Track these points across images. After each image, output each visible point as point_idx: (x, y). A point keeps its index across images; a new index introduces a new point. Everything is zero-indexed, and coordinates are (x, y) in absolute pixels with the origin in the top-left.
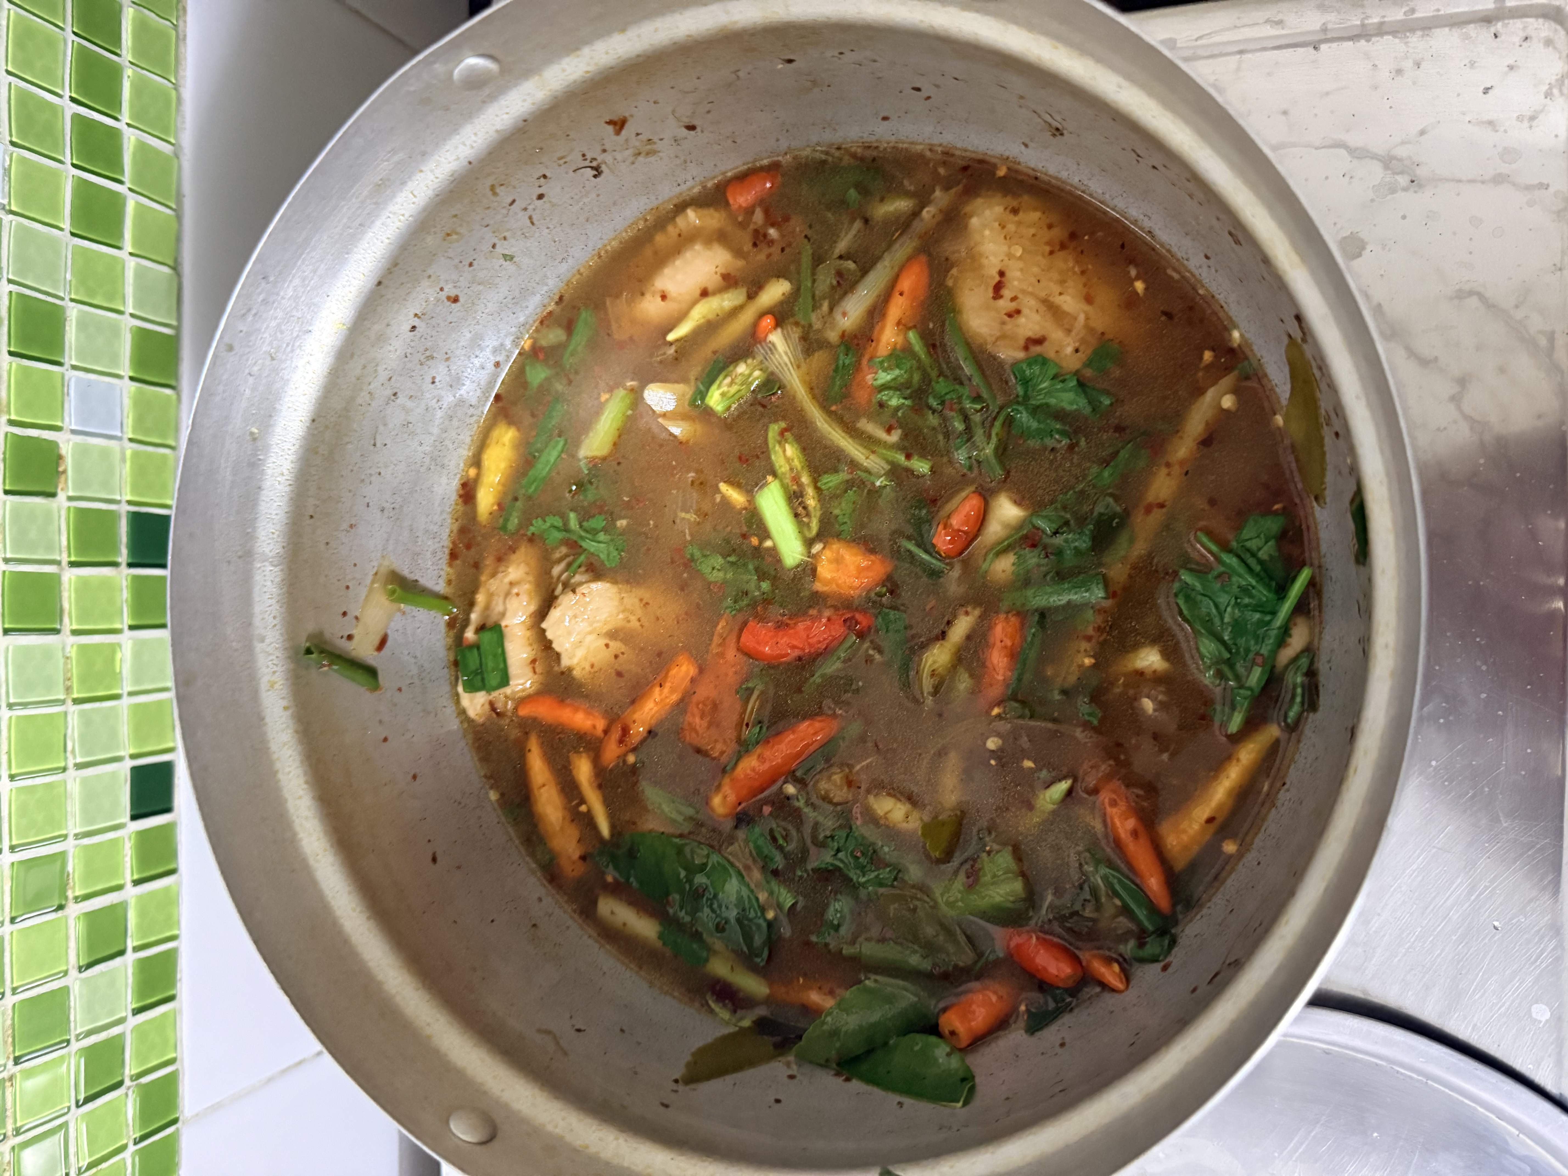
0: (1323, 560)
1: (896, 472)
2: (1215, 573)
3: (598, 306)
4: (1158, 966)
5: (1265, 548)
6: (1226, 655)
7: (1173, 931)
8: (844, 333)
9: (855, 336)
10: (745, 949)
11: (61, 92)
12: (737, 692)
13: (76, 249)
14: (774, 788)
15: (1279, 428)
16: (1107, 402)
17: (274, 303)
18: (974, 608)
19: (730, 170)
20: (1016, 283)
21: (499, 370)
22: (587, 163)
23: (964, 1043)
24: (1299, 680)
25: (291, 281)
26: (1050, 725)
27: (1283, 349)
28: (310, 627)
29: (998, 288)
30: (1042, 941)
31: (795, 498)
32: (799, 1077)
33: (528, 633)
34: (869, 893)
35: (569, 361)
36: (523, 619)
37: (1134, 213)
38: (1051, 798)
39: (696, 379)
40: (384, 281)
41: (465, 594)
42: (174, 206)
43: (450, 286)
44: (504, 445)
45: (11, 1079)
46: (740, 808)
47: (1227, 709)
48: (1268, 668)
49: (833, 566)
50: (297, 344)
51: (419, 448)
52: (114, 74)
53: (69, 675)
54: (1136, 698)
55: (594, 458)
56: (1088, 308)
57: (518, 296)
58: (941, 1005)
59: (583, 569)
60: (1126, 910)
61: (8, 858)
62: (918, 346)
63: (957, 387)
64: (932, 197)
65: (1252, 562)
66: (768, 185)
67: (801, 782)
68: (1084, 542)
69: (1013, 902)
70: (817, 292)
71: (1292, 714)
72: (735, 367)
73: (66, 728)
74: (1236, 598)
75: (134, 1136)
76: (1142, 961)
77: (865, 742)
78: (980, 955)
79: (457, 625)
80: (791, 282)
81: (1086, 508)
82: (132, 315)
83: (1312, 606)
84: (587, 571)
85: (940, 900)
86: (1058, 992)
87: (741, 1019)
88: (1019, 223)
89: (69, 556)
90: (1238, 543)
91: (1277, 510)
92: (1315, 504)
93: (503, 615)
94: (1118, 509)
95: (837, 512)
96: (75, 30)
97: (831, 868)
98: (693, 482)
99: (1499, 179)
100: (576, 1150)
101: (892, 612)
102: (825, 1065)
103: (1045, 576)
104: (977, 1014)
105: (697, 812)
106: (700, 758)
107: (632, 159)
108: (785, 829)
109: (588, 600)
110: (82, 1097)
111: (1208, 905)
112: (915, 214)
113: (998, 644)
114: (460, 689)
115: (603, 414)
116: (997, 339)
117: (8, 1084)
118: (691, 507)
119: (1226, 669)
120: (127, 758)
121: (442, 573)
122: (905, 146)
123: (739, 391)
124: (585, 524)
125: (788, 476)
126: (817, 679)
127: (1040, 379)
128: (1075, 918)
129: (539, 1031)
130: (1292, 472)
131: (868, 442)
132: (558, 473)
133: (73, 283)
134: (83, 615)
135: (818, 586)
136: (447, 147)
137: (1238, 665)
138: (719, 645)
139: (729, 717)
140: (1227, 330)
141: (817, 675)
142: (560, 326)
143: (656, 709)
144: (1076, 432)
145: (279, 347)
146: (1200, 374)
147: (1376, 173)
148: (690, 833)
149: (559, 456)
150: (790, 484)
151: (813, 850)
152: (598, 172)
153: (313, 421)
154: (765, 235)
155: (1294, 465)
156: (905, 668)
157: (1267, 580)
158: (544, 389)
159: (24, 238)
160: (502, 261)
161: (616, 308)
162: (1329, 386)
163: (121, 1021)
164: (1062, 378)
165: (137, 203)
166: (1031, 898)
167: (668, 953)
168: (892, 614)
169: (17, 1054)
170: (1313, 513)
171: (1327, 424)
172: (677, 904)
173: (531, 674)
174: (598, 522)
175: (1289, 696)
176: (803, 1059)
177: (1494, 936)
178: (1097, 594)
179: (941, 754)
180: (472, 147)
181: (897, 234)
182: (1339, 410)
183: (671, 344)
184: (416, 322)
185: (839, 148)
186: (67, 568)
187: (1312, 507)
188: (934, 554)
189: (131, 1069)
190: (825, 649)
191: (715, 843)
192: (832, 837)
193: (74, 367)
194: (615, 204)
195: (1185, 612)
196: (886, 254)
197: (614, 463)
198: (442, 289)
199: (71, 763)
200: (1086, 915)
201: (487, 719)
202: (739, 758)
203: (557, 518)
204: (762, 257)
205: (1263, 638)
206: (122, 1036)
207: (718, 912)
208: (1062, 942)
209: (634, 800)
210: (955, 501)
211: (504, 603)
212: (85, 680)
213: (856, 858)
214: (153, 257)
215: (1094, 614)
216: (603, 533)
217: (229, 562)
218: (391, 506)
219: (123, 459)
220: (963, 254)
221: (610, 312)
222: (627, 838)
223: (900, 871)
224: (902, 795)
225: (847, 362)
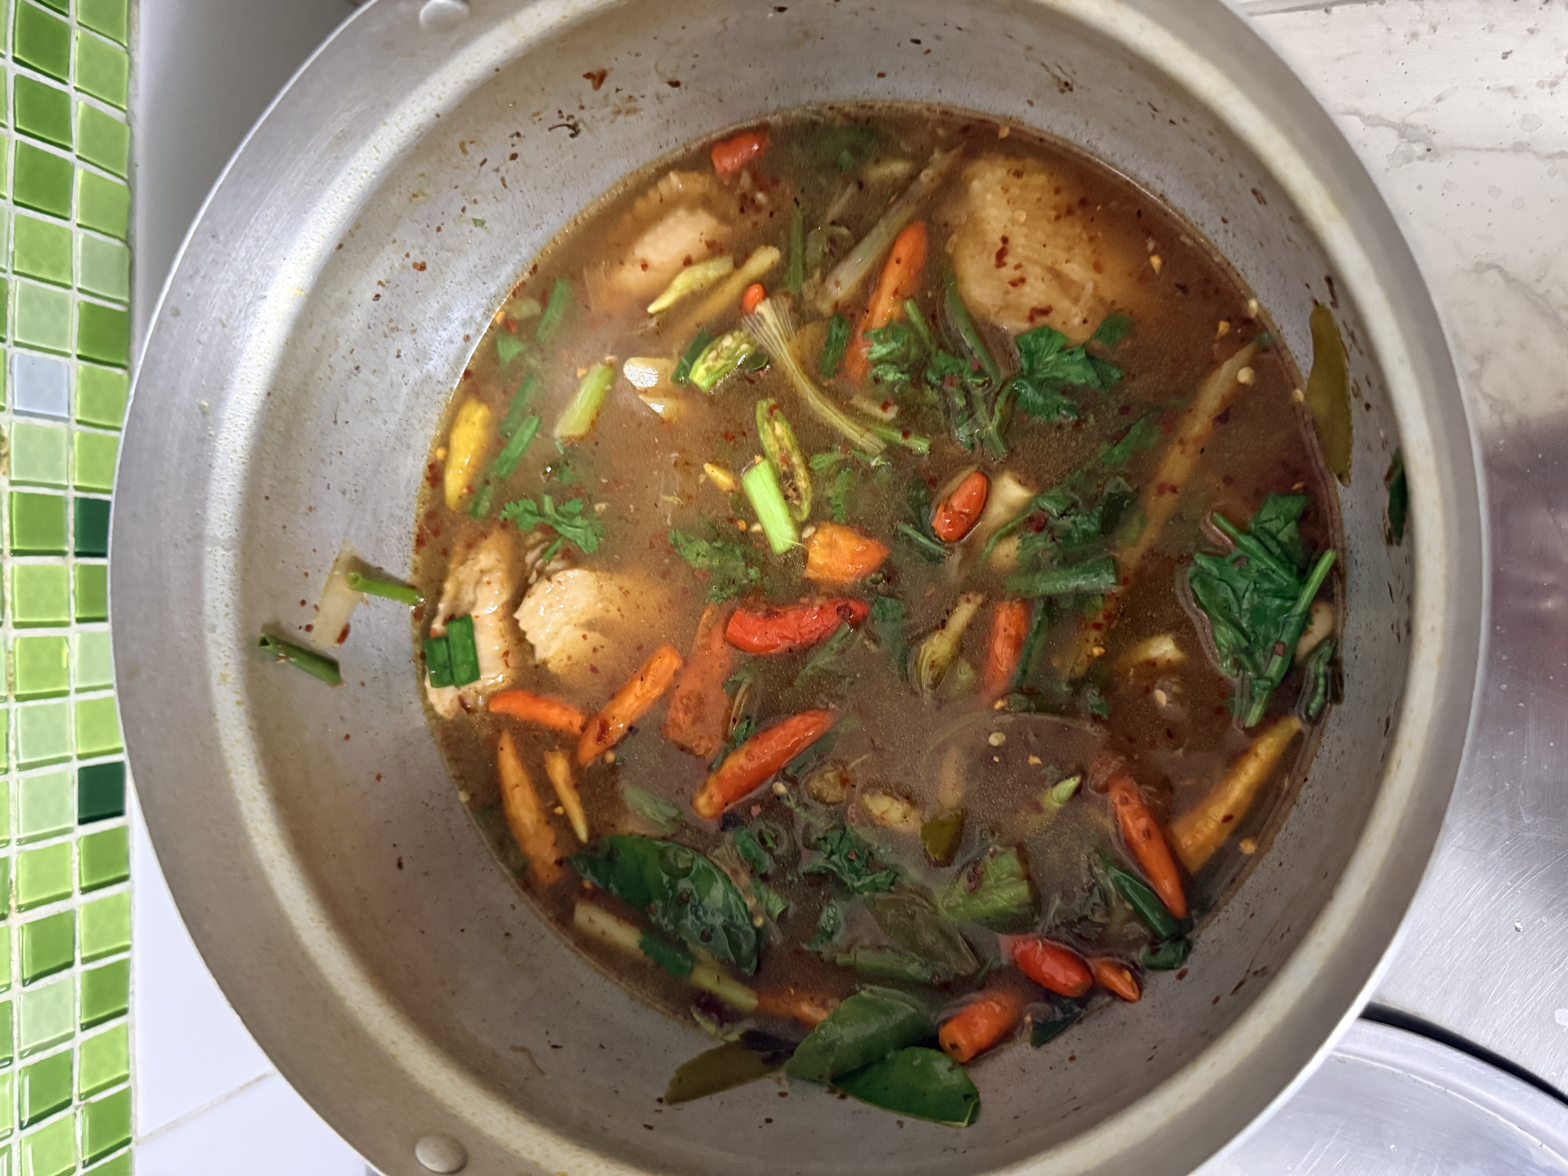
0: (1346, 542)
1: (893, 452)
2: (1233, 556)
3: (575, 277)
4: (1172, 974)
5: (1285, 530)
6: (1245, 643)
7: (1188, 936)
8: (837, 303)
9: (849, 307)
10: (732, 958)
11: (3, 51)
12: (723, 686)
13: (19, 218)
14: (764, 787)
15: (1300, 403)
16: (1116, 374)
17: (224, 264)
18: (976, 595)
19: (716, 131)
20: (1020, 250)
21: (469, 344)
22: (564, 121)
23: (965, 1058)
24: (1321, 669)
25: (243, 241)
26: (1057, 719)
27: (1308, 318)
28: (266, 617)
29: (1001, 255)
30: (1049, 948)
31: (784, 479)
32: (790, 1094)
33: (501, 625)
34: (866, 899)
35: (543, 335)
36: (494, 609)
37: (1145, 175)
38: (1058, 796)
39: (680, 353)
40: (345, 245)
41: (432, 580)
42: (126, 176)
43: (417, 251)
44: (474, 424)
46: (727, 809)
47: (1245, 702)
48: (1289, 657)
49: (824, 552)
50: (251, 310)
51: (384, 427)
52: (61, 36)
53: (12, 670)
54: (1148, 690)
55: (570, 438)
56: (1097, 277)
57: (489, 264)
58: (942, 1017)
59: (559, 556)
60: (1138, 915)
62: (915, 317)
63: (958, 360)
64: (930, 160)
65: (1271, 544)
66: (756, 147)
67: (792, 781)
68: (1093, 524)
69: (1017, 907)
70: (808, 260)
71: (1314, 706)
72: (721, 341)
73: (9, 726)
74: (1255, 583)
75: (84, 1159)
76: (1154, 968)
77: (860, 738)
78: (982, 962)
79: (424, 616)
80: (780, 249)
81: (1094, 490)
82: (80, 290)
83: (1335, 590)
84: (563, 558)
85: (940, 905)
86: (1065, 1001)
87: (728, 1033)
88: (1023, 188)
89: (12, 544)
90: (1256, 523)
91: (1297, 489)
92: (1338, 483)
93: (473, 604)
94: (1130, 489)
95: (830, 493)
97: (824, 872)
98: (676, 464)
99: (1519, 148)
101: (888, 600)
102: (817, 1081)
103: (1052, 560)
104: (980, 1025)
105: (680, 813)
106: (684, 755)
107: (611, 117)
108: (774, 830)
109: (564, 588)
110: (26, 1119)
111: (1226, 908)
112: (913, 177)
113: (1002, 633)
114: (427, 684)
115: (579, 390)
116: (1001, 309)
118: (675, 489)
119: (1243, 658)
120: (75, 758)
121: (408, 560)
122: (901, 105)
123: (726, 365)
124: (561, 508)
125: (777, 456)
126: (808, 671)
127: (1046, 352)
128: (1084, 923)
129: (514, 1048)
130: (1313, 449)
131: (864, 419)
132: (533, 454)
133: (16, 256)
134: (27, 607)
135: (810, 573)
136: (414, 98)
137: (1257, 655)
138: (703, 636)
139: (715, 715)
140: (1244, 299)
141: (809, 666)
142: (534, 297)
143: (636, 704)
144: (1084, 408)
145: (232, 313)
146: (1216, 346)
147: (1392, 139)
148: (673, 835)
149: (533, 436)
150: (780, 464)
151: (805, 852)
152: (575, 130)
153: (269, 394)
154: (753, 201)
155: (1315, 441)
156: (904, 660)
157: (1287, 564)
158: (516, 365)
160: (472, 226)
161: (594, 278)
163: (69, 1037)
164: (1069, 351)
165: (87, 173)
166: (1037, 902)
167: (650, 962)
168: (889, 602)
170: (1336, 494)
171: (1356, 396)
172: (660, 911)
173: (503, 667)
174: (576, 506)
175: (1310, 687)
176: (793, 1075)
177: (1515, 938)
178: (1106, 581)
179: (941, 750)
180: (440, 98)
181: (893, 199)
183: (651, 316)
184: (380, 290)
185: (831, 108)
186: (9, 557)
187: (1335, 486)
188: (933, 538)
189: (79, 1086)
190: (818, 639)
191: (700, 846)
192: (825, 839)
193: (17, 344)
194: (593, 166)
195: (1201, 598)
196: (881, 221)
197: (592, 443)
198: (407, 255)
199: (13, 765)
200: (1095, 920)
201: (457, 715)
202: (726, 756)
203: (531, 501)
204: (748, 224)
205: (1284, 625)
206: (70, 1053)
207: (704, 919)
208: (1070, 949)
209: (615, 801)
210: (956, 482)
211: (475, 592)
212: (29, 675)
213: (851, 861)
214: (103, 230)
215: (1104, 602)
216: (579, 518)
217: (176, 545)
218: (353, 489)
219: (71, 442)
220: (964, 219)
221: (587, 283)
222: (606, 840)
223: (897, 874)
224: (900, 794)
225: (840, 334)
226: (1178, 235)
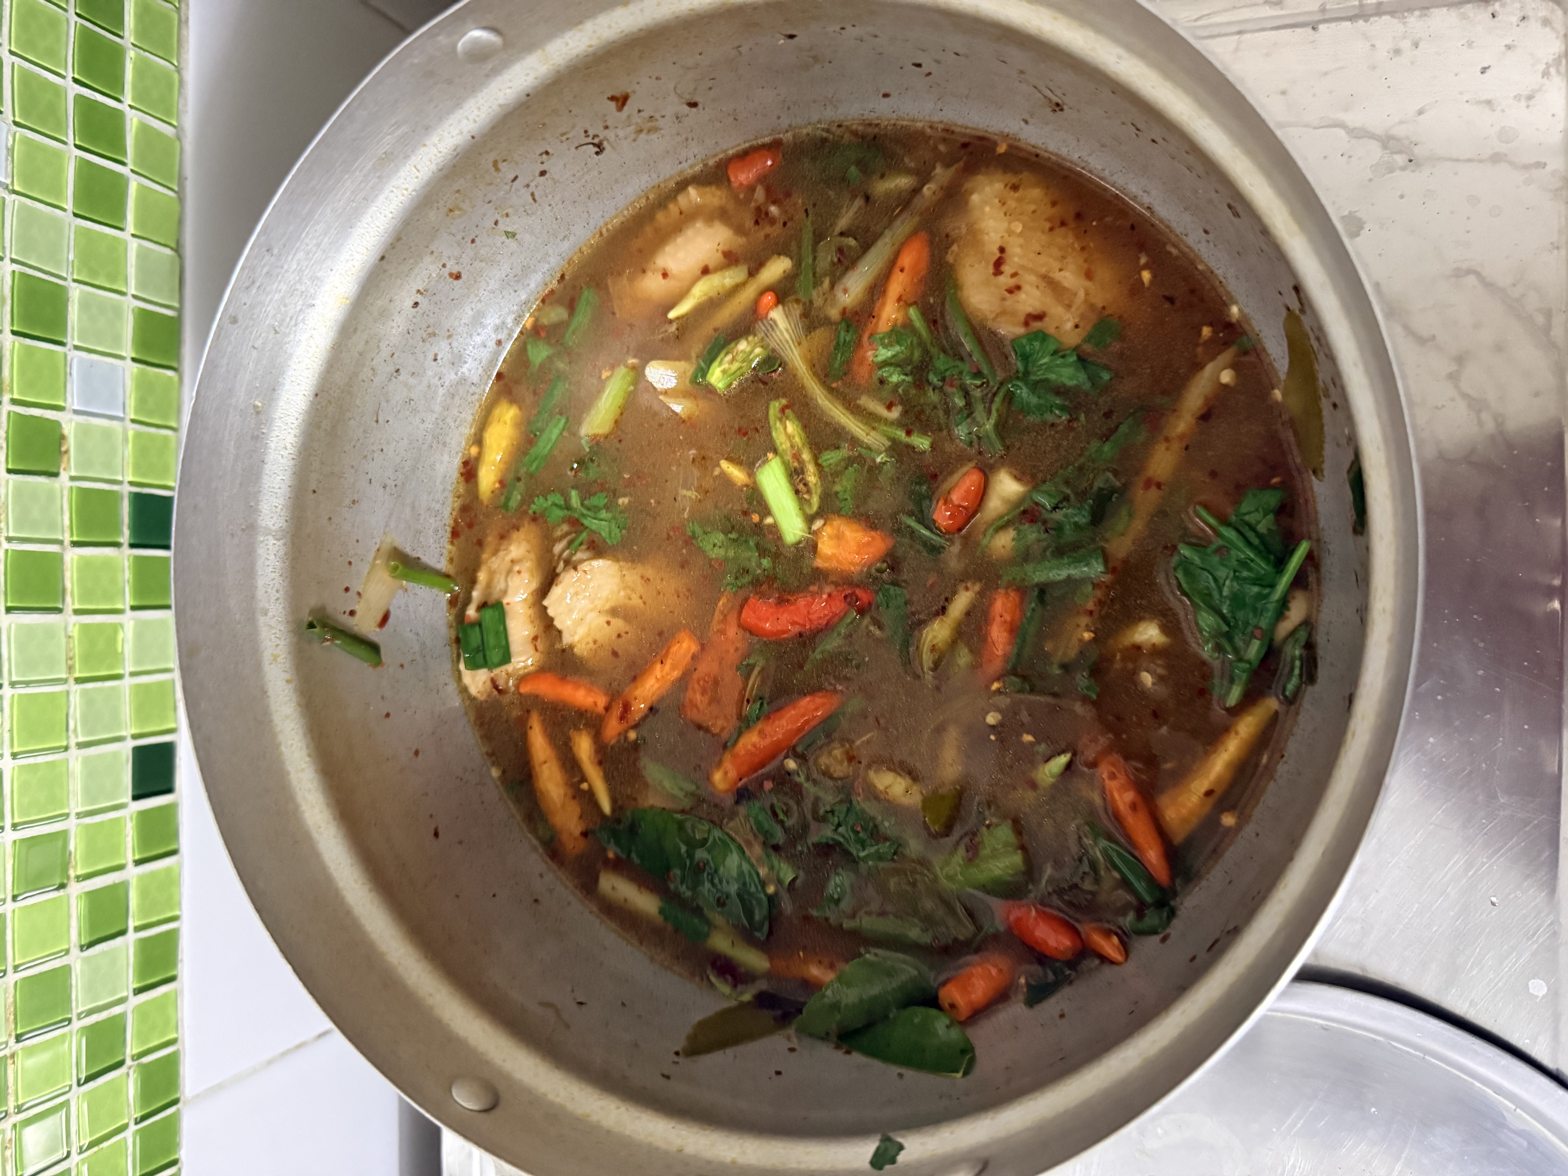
0: (1321, 533)
1: (897, 449)
2: (1213, 547)
3: (600, 286)
4: (1156, 939)
5: (1264, 522)
6: (1225, 628)
7: (1172, 903)
8: (845, 309)
9: (856, 313)
10: (745, 923)
11: (63, 72)
12: (738, 669)
13: (78, 229)
14: (775, 763)
15: (1277, 402)
16: (1106, 376)
17: (278, 276)
18: (974, 584)
19: (732, 148)
20: (1016, 259)
21: (500, 348)
22: (589, 140)
23: (962, 1018)
24: (1297, 652)
25: (295, 254)
26: (1050, 700)
27: (1282, 323)
28: (313, 601)
29: (998, 265)
30: (1042, 915)
31: (795, 475)
32: (799, 1050)
33: (530, 611)
34: (869, 868)
35: (570, 339)
36: (524, 597)
37: (1134, 188)
38: (1050, 771)
39: (697, 357)
40: (387, 256)
41: (466, 569)
42: (176, 188)
43: (453, 262)
44: (505, 423)
45: (13, 1056)
46: (740, 784)
47: (1225, 682)
48: (1266, 641)
49: (832, 543)
50: (301, 318)
51: (422, 426)
52: (117, 55)
53: (71, 654)
54: (1135, 672)
55: (595, 436)
56: (1088, 284)
57: (520, 273)
58: (942, 978)
59: (584, 547)
60: (1125, 883)
61: (10, 836)
62: (918, 322)
63: (958, 363)
64: (932, 174)
65: (1251, 535)
66: (769, 163)
67: (801, 758)
68: (1084, 516)
69: (1012, 875)
70: (818, 269)
71: (1290, 687)
72: (736, 345)
73: (68, 707)
74: (1235, 571)
75: (136, 1116)
76: (1140, 933)
77: (866, 717)
78: (979, 928)
79: (458, 603)
80: (791, 259)
81: (1084, 485)
82: (134, 297)
83: (1310, 579)
84: (588, 548)
85: (939, 873)
86: (1058, 964)
87: (742, 993)
88: (1019, 200)
89: (72, 535)
90: (1236, 516)
91: (1276, 484)
92: (1313, 478)
93: (505, 592)
94: (1118, 484)
95: (838, 488)
96: (78, 11)
97: (831, 842)
98: (694, 460)
99: (1496, 158)
100: (578, 1119)
101: (892, 588)
102: (825, 1038)
103: (1045, 551)
104: (977, 987)
105: (698, 788)
106: (701, 734)
107: (634, 136)
108: (786, 804)
109: (589, 577)
110: (83, 1076)
111: (1208, 876)
112: (916, 191)
113: (998, 619)
114: (462, 666)
115: (604, 391)
116: (997, 315)
117: (10, 1061)
118: (693, 484)
119: (1224, 642)
120: (129, 738)
121: (444, 551)
122: (905, 123)
123: (740, 368)
124: (586, 502)
125: (789, 452)
126: (818, 655)
127: (1040, 355)
128: (1075, 891)
129: (542, 1004)
130: (1290, 445)
131: (870, 419)
132: (561, 452)
133: (76, 264)
134: (85, 595)
135: (819, 563)
136: (451, 121)
137: (1237, 639)
138: (719, 622)
139: (730, 694)
140: (1225, 305)
141: (818, 650)
142: (562, 304)
143: (657, 686)
144: (1075, 408)
145: (283, 320)
146: (1200, 350)
147: (1374, 152)
148: (691, 809)
149: (561, 434)
150: (791, 461)
151: (813, 825)
152: (600, 148)
153: (317, 395)
154: (767, 214)
155: (1292, 438)
156: (906, 644)
157: (1265, 554)
158: (545, 368)
159: (27, 219)
160: (504, 238)
161: (618, 286)
162: (1326, 355)
163: (122, 1001)
164: (1061, 354)
165: (140, 185)
166: (1030, 871)
167: (670, 928)
168: (893, 590)
169: (19, 1032)
170: (1311, 488)
171: (1325, 396)
172: (678, 880)
173: (532, 651)
174: (599, 500)
175: (1287, 670)
176: (803, 1032)
177: (1490, 912)
178: (1096, 569)
179: (940, 730)
180: (475, 121)
181: (897, 211)
182: (1337, 380)
183: (671, 322)
184: (419, 298)
185: (839, 126)
186: (69, 547)
187: (1310, 481)
188: (934, 530)
189: (132, 1048)
190: (827, 624)
191: (715, 819)
192: (832, 812)
193: (77, 348)
194: (616, 181)
195: (1184, 585)
196: (887, 232)
197: (616, 441)
198: (444, 266)
199: (73, 742)
200: (1085, 888)
201: (489, 696)
202: (740, 734)
203: (558, 495)
204: (761, 234)
205: (1262, 611)
206: (123, 1016)
207: (719, 887)
208: (1061, 915)
209: (636, 776)
210: (956, 477)
211: (506, 580)
212: (88, 659)
213: (857, 833)
214: (155, 239)
215: (1093, 589)
216: (604, 511)
217: (232, 535)
218: (394, 483)
219: (126, 440)
220: (964, 230)
221: (611, 290)
222: (628, 813)
223: (900, 845)
224: (903, 770)
225: (848, 339)
226: (1165, 244)
